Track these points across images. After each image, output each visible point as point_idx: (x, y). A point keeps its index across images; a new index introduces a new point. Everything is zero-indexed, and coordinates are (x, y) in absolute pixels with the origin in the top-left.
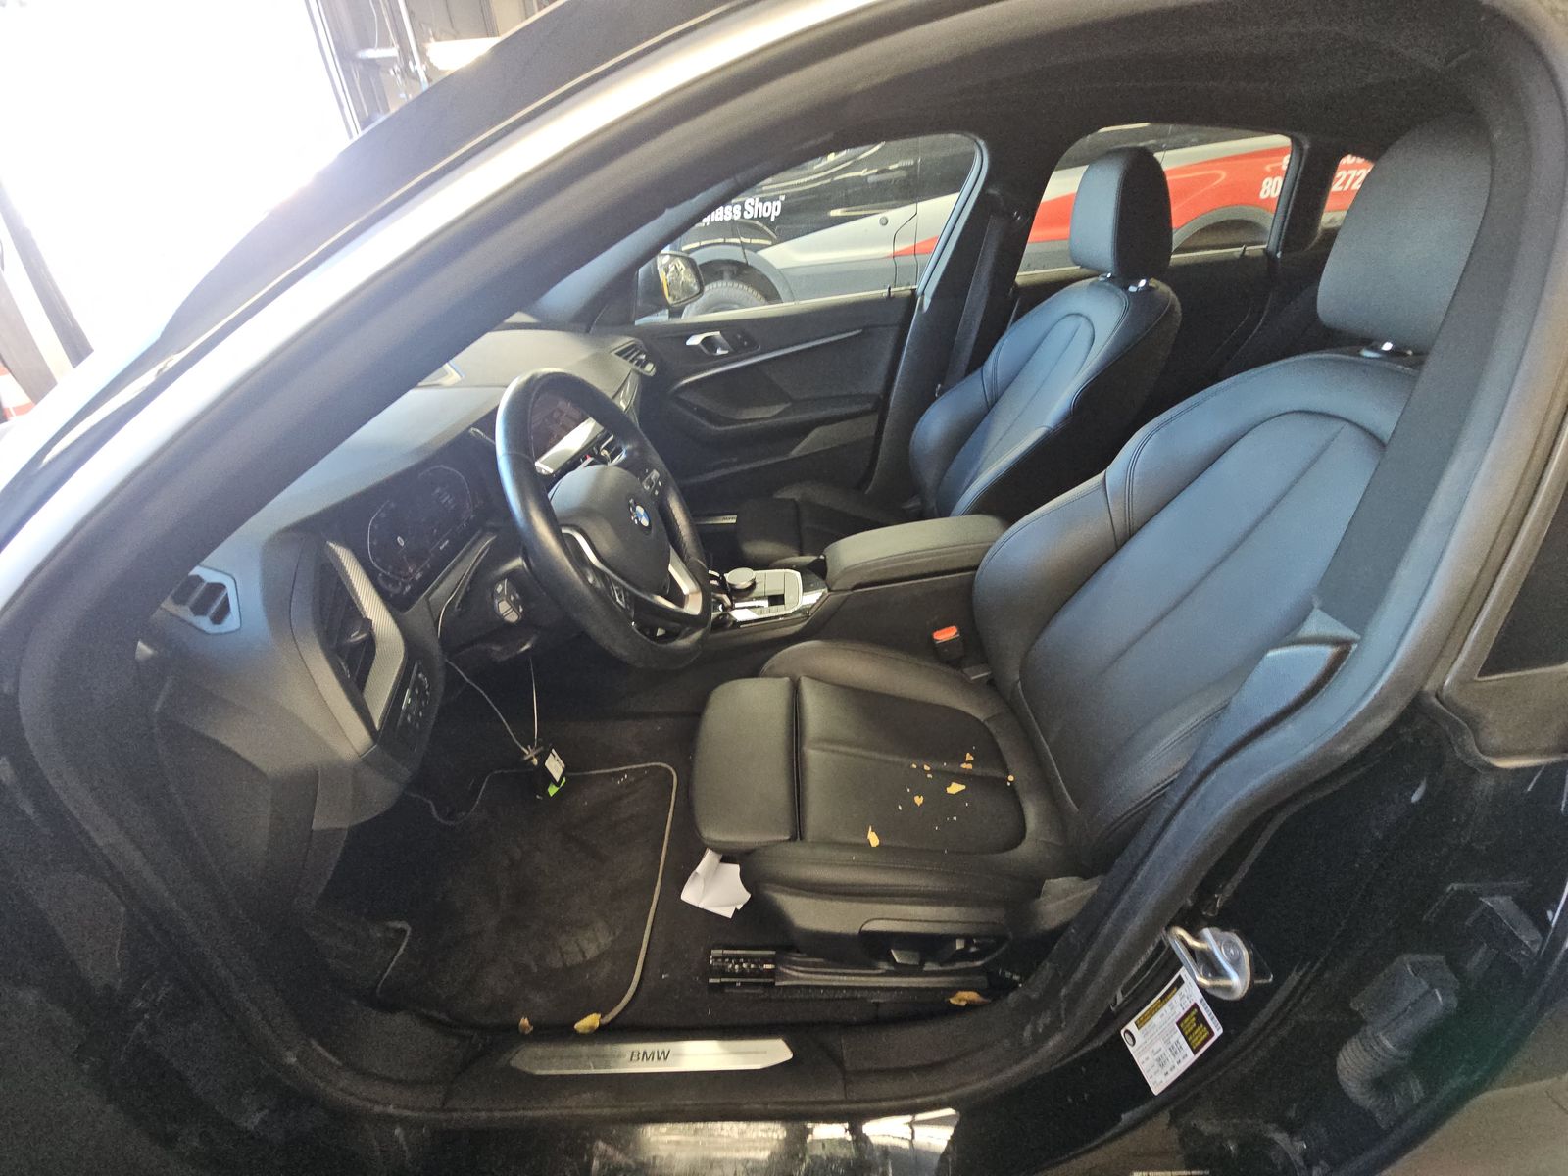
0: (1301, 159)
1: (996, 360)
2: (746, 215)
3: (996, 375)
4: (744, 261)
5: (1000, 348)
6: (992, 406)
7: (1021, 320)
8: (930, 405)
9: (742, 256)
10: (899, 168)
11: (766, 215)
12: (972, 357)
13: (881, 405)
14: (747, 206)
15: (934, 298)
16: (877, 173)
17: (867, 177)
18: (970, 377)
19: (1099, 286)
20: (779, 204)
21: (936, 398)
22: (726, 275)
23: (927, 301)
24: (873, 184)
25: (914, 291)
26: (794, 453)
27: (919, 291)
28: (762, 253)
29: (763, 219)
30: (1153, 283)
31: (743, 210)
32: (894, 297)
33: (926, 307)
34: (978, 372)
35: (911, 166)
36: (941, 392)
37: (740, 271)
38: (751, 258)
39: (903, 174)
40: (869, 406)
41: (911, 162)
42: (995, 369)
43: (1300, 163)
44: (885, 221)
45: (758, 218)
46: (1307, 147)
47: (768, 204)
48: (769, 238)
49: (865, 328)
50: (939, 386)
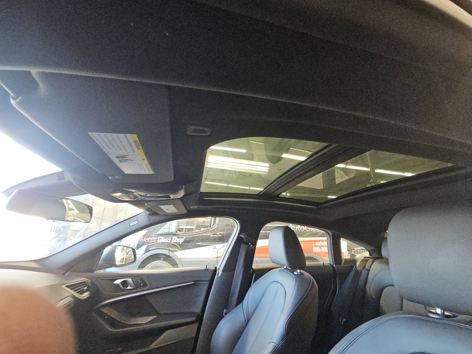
0: (330, 237)
1: (248, 299)
2: (172, 241)
3: (248, 308)
4: (169, 255)
5: (249, 294)
6: (248, 323)
7: (256, 282)
8: (221, 320)
9: (168, 253)
10: (220, 234)
11: (179, 242)
12: (238, 297)
13: (200, 319)
14: (173, 239)
15: (223, 271)
16: (213, 235)
17: (210, 235)
18: (238, 307)
19: (283, 271)
20: (183, 239)
21: (223, 317)
22: (162, 259)
23: (220, 272)
24: (212, 237)
25: (216, 268)
26: (153, 346)
27: (218, 268)
28: (175, 253)
29: (177, 243)
30: (302, 271)
31: (172, 240)
32: (208, 270)
33: (220, 274)
34: (241, 305)
35: (223, 234)
36: (226, 314)
37: (167, 258)
38: (171, 254)
39: (220, 236)
40: (194, 319)
41: (223, 233)
42: (248, 303)
43: (330, 238)
44: (215, 247)
45: (175, 243)
46: (331, 234)
47: (180, 239)
48: (179, 249)
49: (195, 281)
50: (225, 310)
